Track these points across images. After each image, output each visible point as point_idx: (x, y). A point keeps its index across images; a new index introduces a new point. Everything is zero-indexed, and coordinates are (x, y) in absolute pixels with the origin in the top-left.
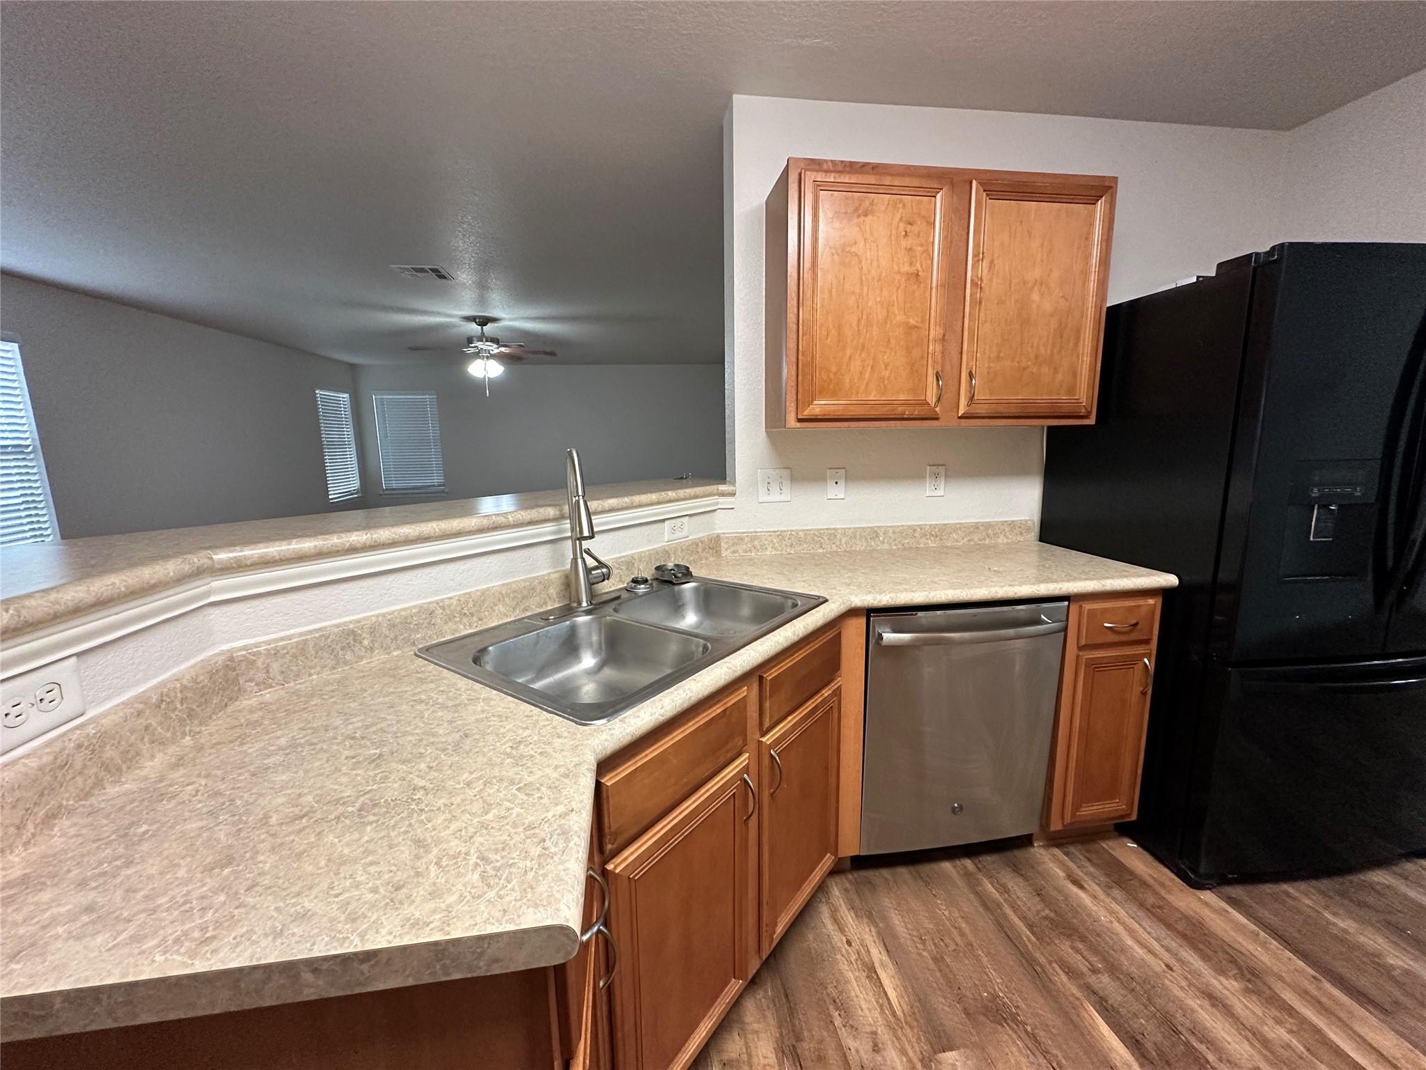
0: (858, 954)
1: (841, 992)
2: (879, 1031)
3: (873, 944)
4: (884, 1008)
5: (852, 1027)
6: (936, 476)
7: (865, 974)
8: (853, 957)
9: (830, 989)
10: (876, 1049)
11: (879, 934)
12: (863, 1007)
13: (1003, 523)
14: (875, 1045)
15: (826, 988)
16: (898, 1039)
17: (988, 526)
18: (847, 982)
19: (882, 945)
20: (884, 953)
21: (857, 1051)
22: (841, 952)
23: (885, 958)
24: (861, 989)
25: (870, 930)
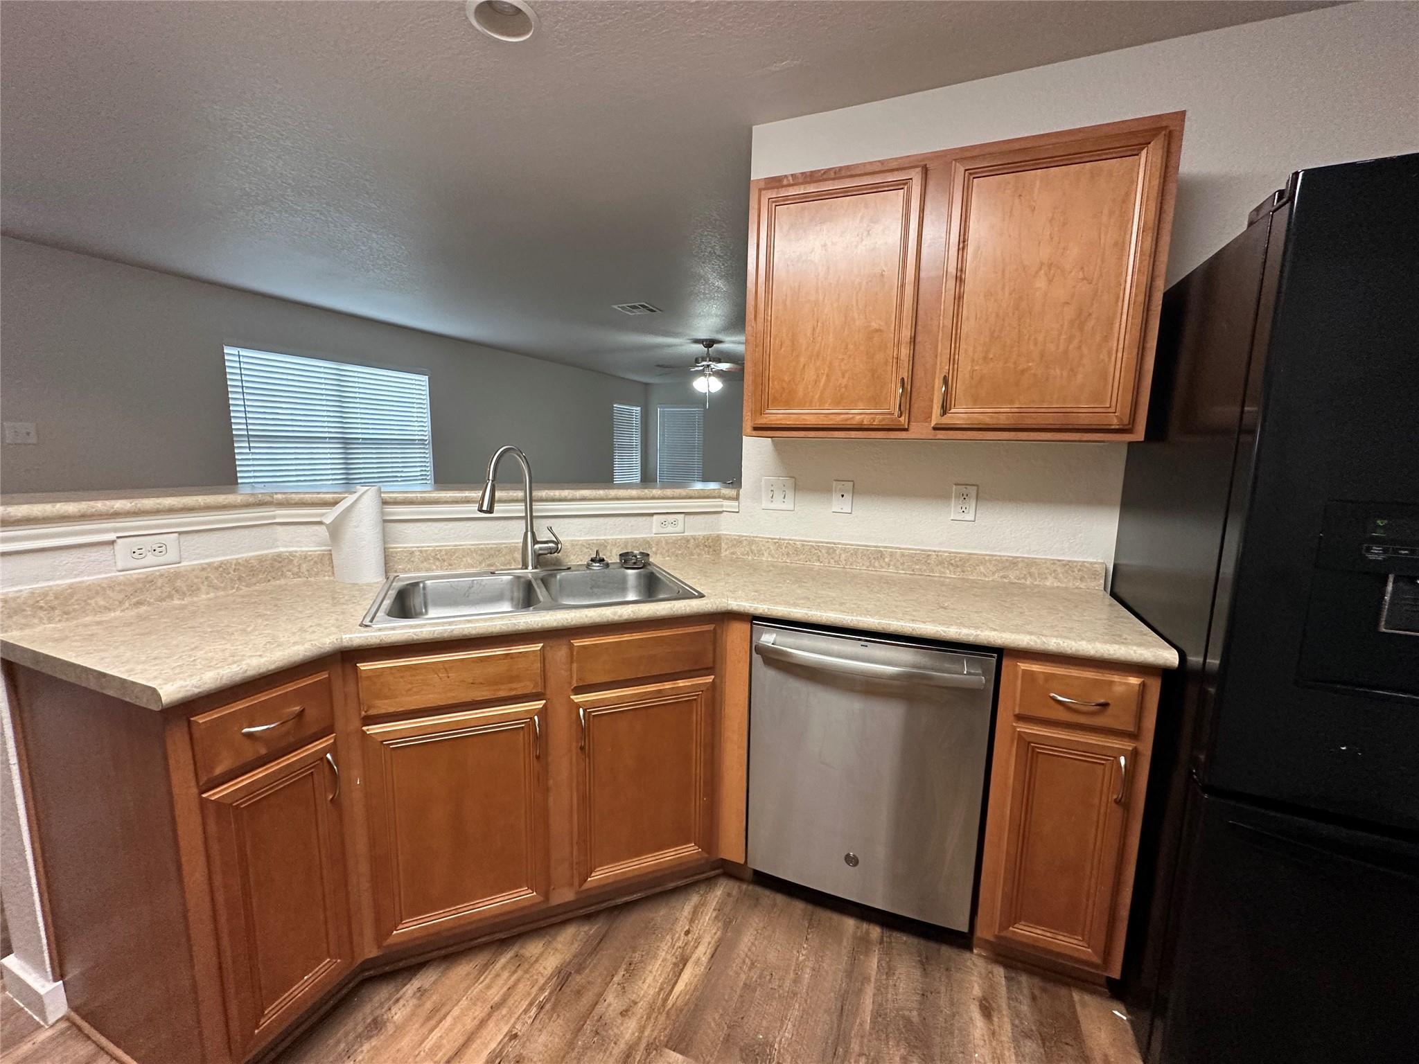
0: (686, 944)
1: (642, 962)
2: (640, 1005)
3: (706, 944)
4: (663, 992)
5: (624, 988)
6: (965, 497)
7: (674, 960)
8: (680, 944)
9: (637, 955)
10: (624, 1013)
11: (720, 941)
12: (647, 981)
13: (1054, 562)
14: (627, 1011)
15: (634, 952)
16: (649, 1018)
17: (1031, 563)
18: (655, 957)
19: (713, 949)
20: (708, 955)
21: (609, 1005)
22: (675, 935)
23: (704, 959)
24: (661, 969)
25: (715, 934)
